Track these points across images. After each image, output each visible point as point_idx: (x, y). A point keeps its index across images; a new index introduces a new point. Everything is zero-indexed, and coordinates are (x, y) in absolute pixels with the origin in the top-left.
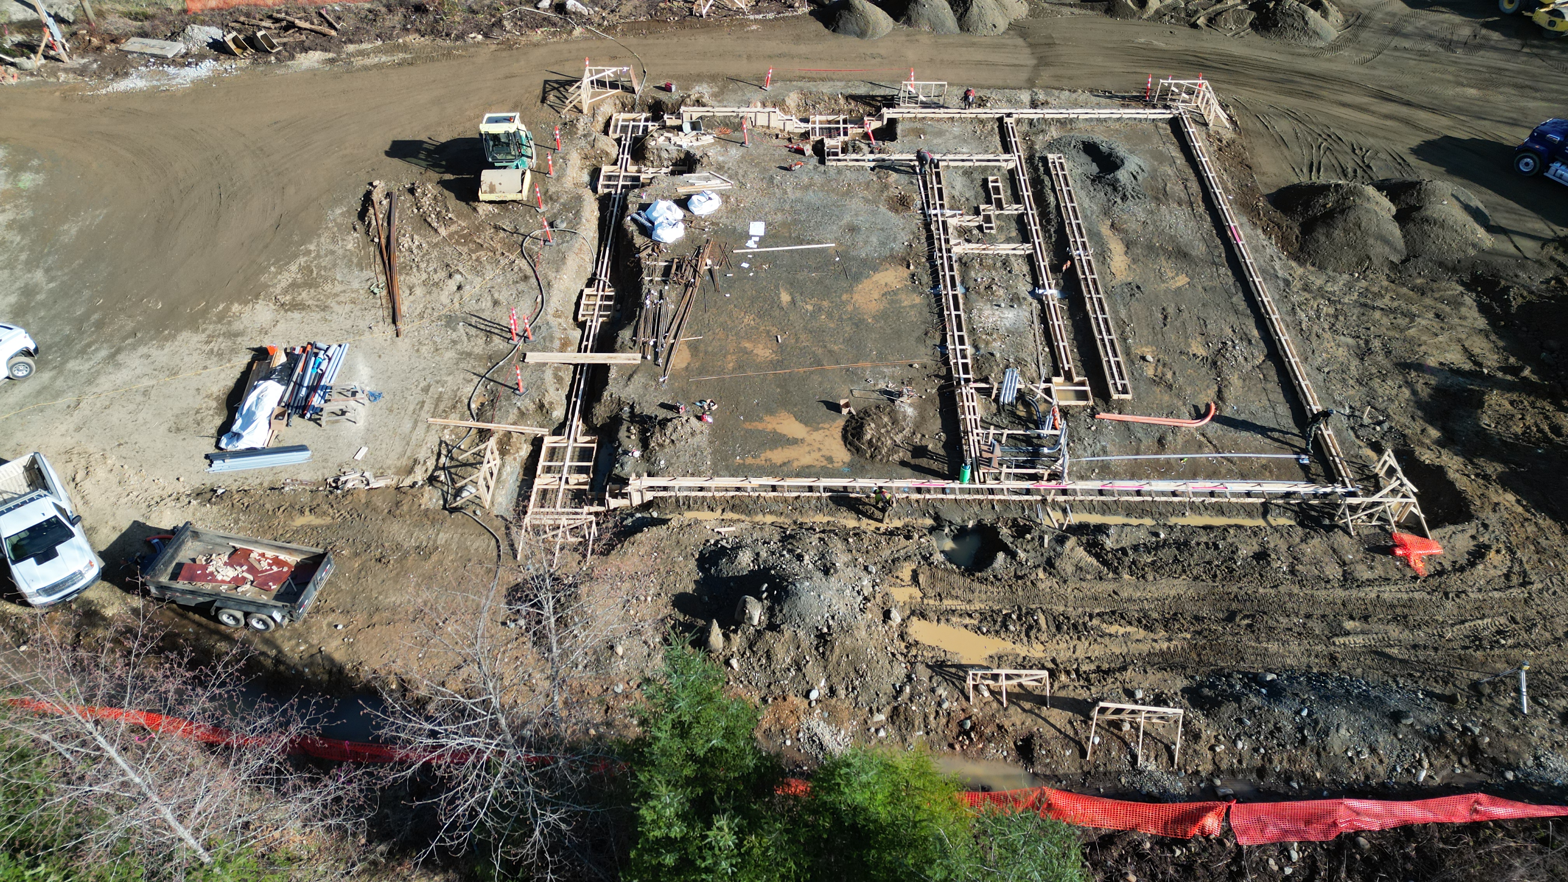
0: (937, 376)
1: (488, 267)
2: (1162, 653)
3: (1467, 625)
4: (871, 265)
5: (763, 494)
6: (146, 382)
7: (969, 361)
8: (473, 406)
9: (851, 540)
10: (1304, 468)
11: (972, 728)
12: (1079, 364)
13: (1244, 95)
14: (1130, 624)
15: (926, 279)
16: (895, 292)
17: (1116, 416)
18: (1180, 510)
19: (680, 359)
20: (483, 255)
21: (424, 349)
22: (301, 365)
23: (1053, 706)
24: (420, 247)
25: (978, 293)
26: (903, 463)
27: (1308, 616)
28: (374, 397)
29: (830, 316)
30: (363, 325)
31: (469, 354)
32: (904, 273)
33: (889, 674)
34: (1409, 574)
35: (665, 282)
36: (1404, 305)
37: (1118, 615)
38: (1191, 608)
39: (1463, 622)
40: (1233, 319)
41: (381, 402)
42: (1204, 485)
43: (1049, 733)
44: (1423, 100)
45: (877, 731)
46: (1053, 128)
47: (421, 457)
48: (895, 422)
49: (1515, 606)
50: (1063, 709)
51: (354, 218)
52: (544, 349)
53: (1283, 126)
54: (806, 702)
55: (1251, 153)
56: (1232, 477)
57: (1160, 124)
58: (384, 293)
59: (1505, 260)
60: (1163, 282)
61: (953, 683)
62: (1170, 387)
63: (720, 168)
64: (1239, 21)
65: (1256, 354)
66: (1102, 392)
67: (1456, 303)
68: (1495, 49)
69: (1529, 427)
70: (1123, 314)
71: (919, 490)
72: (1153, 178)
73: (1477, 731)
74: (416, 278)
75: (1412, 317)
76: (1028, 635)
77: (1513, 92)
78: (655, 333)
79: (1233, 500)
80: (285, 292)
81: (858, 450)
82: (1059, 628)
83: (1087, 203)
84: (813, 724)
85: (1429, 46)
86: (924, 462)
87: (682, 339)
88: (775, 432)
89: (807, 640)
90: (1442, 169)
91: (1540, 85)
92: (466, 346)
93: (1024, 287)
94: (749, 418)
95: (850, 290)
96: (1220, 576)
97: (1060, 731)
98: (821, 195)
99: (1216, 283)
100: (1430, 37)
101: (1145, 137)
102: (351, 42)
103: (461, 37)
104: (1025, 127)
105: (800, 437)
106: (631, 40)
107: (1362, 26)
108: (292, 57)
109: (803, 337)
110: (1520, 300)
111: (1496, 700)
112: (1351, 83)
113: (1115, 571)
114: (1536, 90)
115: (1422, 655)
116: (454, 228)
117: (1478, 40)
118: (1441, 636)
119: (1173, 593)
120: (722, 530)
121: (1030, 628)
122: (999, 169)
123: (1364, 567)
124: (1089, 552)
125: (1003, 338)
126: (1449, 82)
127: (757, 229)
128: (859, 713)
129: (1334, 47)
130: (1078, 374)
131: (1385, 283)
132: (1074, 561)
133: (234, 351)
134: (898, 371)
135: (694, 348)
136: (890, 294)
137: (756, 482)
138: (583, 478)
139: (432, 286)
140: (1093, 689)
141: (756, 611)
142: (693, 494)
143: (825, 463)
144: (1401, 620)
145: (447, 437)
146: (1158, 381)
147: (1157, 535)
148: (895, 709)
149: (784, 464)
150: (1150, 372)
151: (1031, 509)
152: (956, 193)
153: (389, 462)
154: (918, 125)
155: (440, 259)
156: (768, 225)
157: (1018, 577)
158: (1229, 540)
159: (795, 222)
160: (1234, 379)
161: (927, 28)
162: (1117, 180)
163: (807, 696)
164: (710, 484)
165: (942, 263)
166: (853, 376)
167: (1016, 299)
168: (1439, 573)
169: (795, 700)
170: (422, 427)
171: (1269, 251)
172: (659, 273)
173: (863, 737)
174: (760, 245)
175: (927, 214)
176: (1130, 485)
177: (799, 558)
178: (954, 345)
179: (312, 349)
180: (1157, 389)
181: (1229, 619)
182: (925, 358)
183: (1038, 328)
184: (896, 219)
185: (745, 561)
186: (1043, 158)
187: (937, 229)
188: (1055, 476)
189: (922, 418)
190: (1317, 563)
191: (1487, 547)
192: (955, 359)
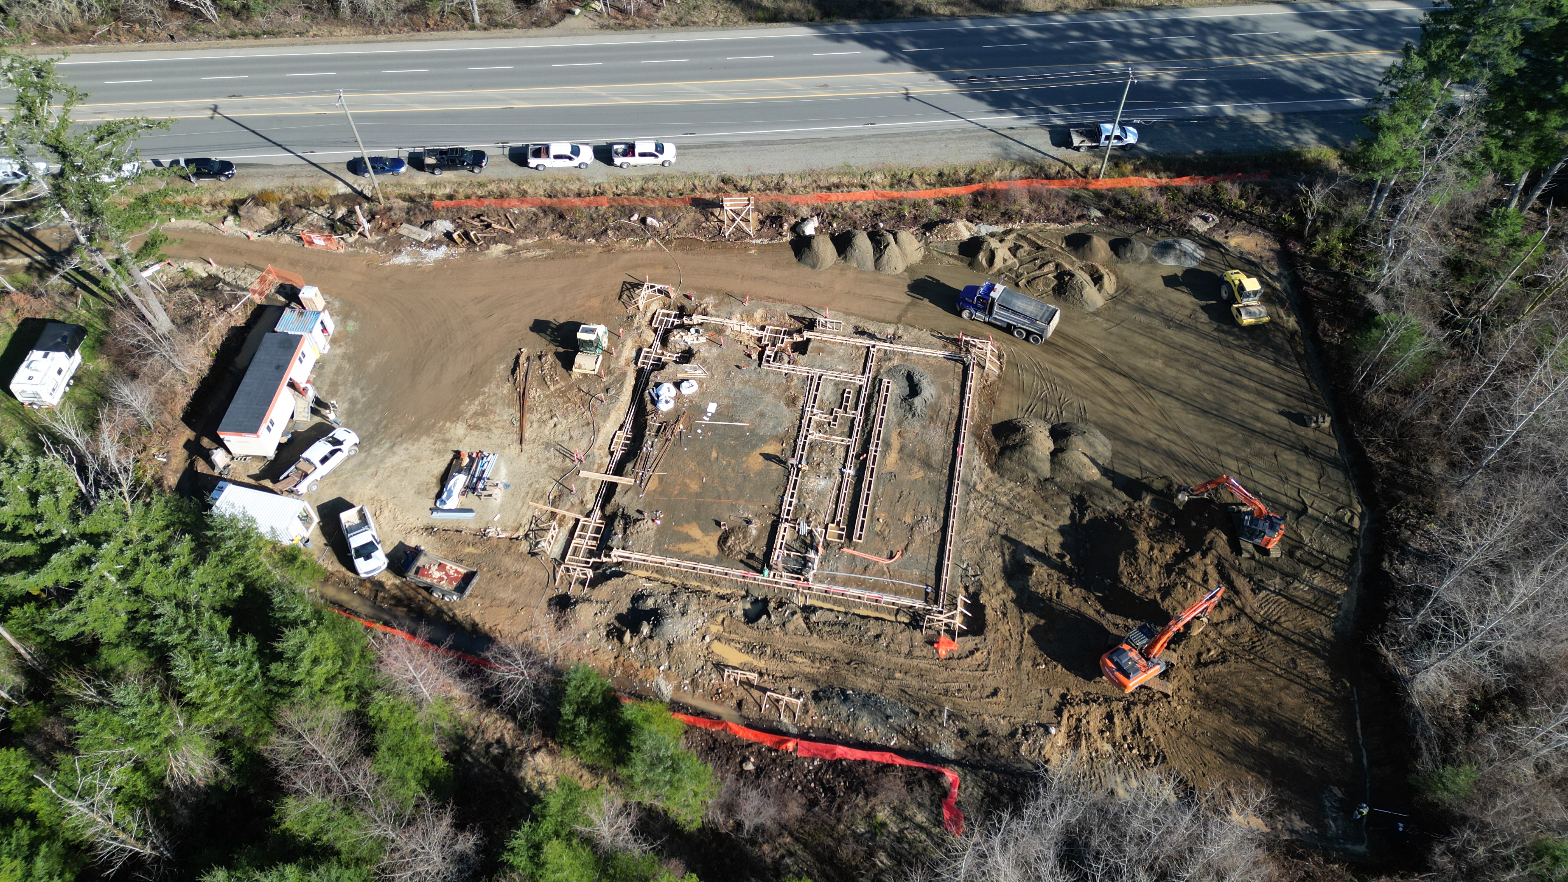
0: (773, 515)
1: (571, 414)
2: (813, 673)
5: (671, 567)
6: (406, 464)
7: (792, 508)
8: (551, 498)
9: (701, 597)
10: (927, 593)
11: (721, 692)
12: (847, 518)
14: (806, 658)
15: (789, 453)
17: (851, 551)
18: (858, 605)
19: (652, 486)
20: (570, 406)
21: (532, 461)
22: (475, 464)
23: (756, 689)
24: (539, 396)
25: (812, 467)
26: (741, 561)
27: (882, 668)
28: (506, 488)
29: (733, 470)
30: (506, 443)
31: (553, 467)
32: (779, 448)
33: (694, 665)
34: (937, 656)
35: (656, 437)
36: (1032, 507)
37: (803, 653)
38: (836, 656)
39: (946, 683)
40: (934, 504)
41: (509, 490)
42: (875, 595)
43: (751, 700)
45: (684, 687)
46: (895, 359)
47: (523, 523)
48: (744, 537)
49: (974, 679)
50: (760, 691)
51: (509, 373)
52: (589, 470)
53: (1027, 377)
54: (658, 670)
55: (1000, 393)
56: (890, 593)
57: (958, 364)
58: (518, 424)
59: (1102, 487)
60: (910, 474)
61: (720, 673)
62: (884, 538)
63: (704, 361)
64: (1046, 285)
65: (936, 526)
66: (850, 536)
67: (1060, 509)
69: (1046, 590)
70: (879, 493)
71: (744, 576)
72: (936, 404)
73: (919, 729)
74: (535, 417)
76: (760, 657)
78: (644, 468)
79: (884, 605)
80: (471, 418)
81: (722, 550)
82: (774, 655)
83: (892, 415)
84: (659, 679)
86: (751, 562)
87: (656, 472)
88: (687, 534)
89: (663, 645)
92: (553, 462)
93: (837, 467)
94: (677, 524)
95: (747, 454)
97: (755, 700)
98: (752, 389)
99: (936, 480)
101: (946, 372)
102: (520, 238)
104: (882, 354)
105: (697, 537)
106: (679, 253)
107: (1123, 299)
108: (488, 248)
109: (716, 480)
110: (1092, 516)
112: (1089, 348)
113: (812, 633)
115: (920, 694)
116: (558, 386)
117: (1190, 320)
118: (933, 687)
119: (832, 647)
120: (646, 584)
121: (763, 653)
122: (854, 384)
123: (919, 649)
124: (804, 620)
125: (813, 497)
126: (1149, 354)
127: (712, 408)
128: (678, 678)
129: (1096, 314)
130: (844, 524)
131: (1030, 492)
132: (795, 624)
133: (445, 451)
135: (661, 479)
137: (669, 561)
138: (594, 543)
139: (542, 422)
141: (645, 629)
142: (640, 562)
143: (705, 555)
144: (920, 676)
145: (536, 514)
146: (880, 534)
147: (838, 617)
148: (693, 679)
149: (686, 553)
150: (878, 528)
151: (791, 595)
152: (825, 398)
153: (509, 524)
154: (822, 345)
155: (548, 406)
156: (719, 406)
157: (767, 629)
159: (734, 404)
160: (918, 539)
161: (855, 265)
162: (914, 403)
163: (659, 668)
164: (649, 559)
165: (800, 443)
166: (733, 507)
167: (829, 474)
168: (950, 658)
169: (654, 669)
170: (526, 506)
171: (975, 462)
172: (655, 430)
173: (678, 688)
174: (711, 419)
175: (803, 411)
176: (841, 589)
177: (674, 605)
178: (787, 499)
179: (481, 456)
180: (877, 538)
181: (848, 664)
182: (773, 501)
183: (835, 492)
184: (786, 411)
185: (650, 603)
186: (881, 380)
187: (805, 422)
188: (807, 580)
189: (759, 537)
190: (900, 644)
191: (977, 650)
192: (785, 507)
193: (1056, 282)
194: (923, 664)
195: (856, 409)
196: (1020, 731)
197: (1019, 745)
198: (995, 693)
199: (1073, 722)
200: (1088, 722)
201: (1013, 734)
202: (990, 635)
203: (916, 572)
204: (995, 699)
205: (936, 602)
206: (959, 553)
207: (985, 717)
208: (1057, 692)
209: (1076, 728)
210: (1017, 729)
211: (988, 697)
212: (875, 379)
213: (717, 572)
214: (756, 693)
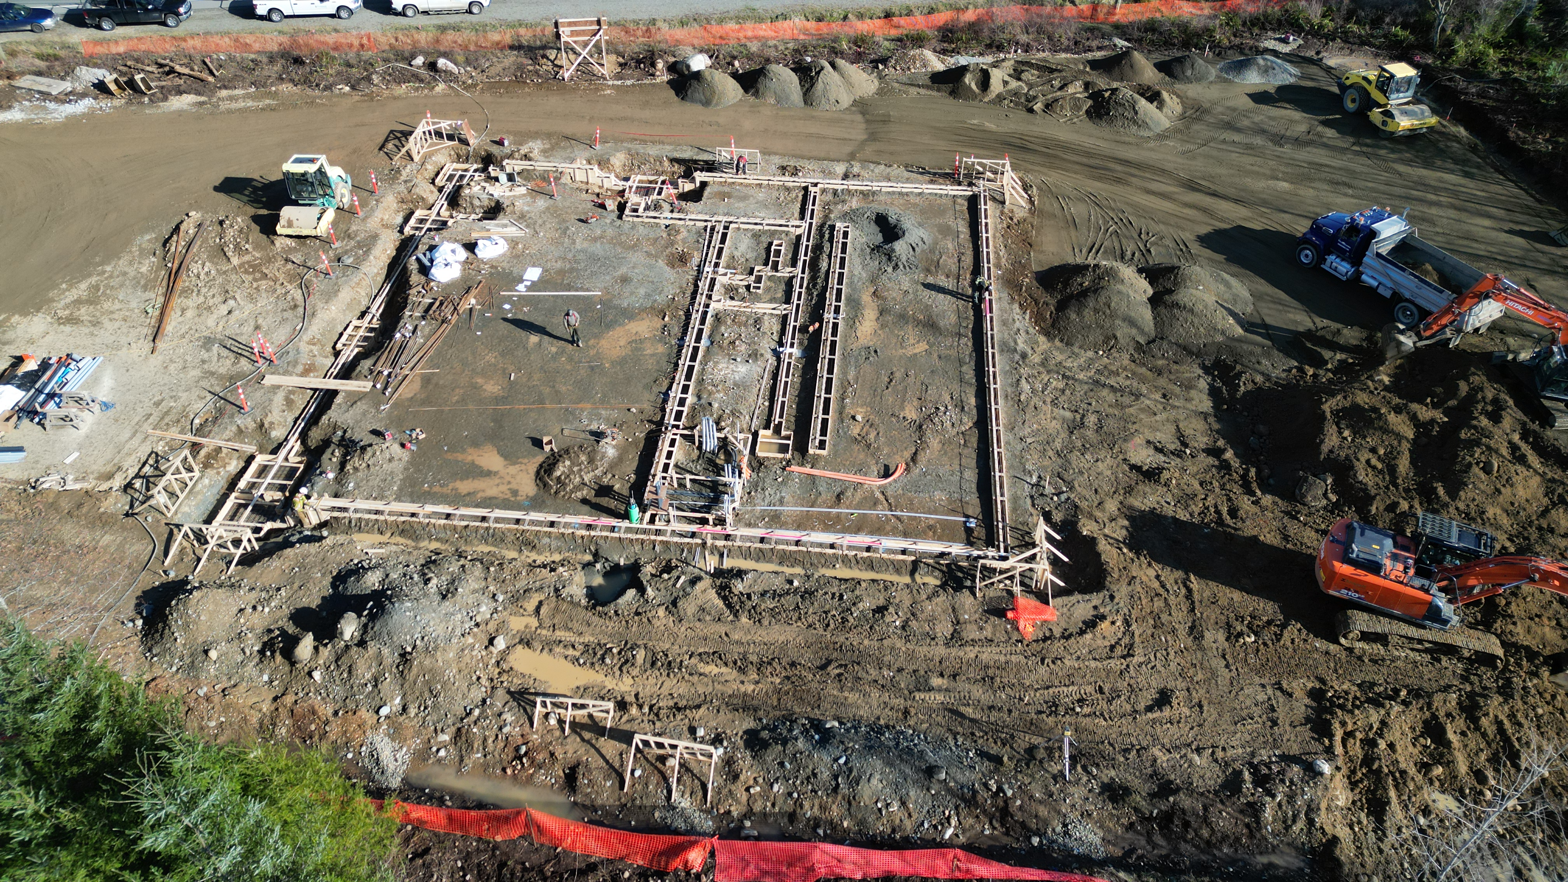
0: (650, 421)
1: (264, 295)
2: (745, 694)
3: (1051, 691)
4: (629, 314)
5: (433, 521)
7: (685, 409)
8: (197, 421)
9: (492, 569)
10: (969, 531)
11: (526, 753)
12: (793, 419)
13: (1053, 178)
14: (726, 664)
15: (676, 330)
16: (641, 341)
17: (807, 470)
18: (830, 562)
19: (406, 391)
20: (264, 285)
21: (172, 368)
22: (49, 374)
23: (611, 737)
24: (207, 274)
25: (720, 347)
26: (584, 501)
27: (900, 670)
28: (106, 406)
30: (124, 340)
31: (212, 374)
32: (658, 323)
33: (464, 697)
34: (1015, 636)
35: (423, 318)
36: (1135, 384)
37: (718, 656)
38: (793, 655)
39: (1048, 688)
40: (955, 387)
41: (110, 413)
42: (863, 539)
43: (595, 761)
44: (1231, 192)
45: (438, 750)
46: (855, 199)
47: (126, 465)
48: (591, 461)
49: (1108, 676)
50: (620, 741)
51: (159, 245)
52: (286, 373)
53: (1077, 210)
54: (376, 717)
55: (1038, 232)
56: (894, 535)
57: (959, 200)
58: (157, 313)
59: (1251, 347)
60: (902, 347)
61: (525, 710)
62: (869, 446)
63: (522, 217)
64: (1076, 107)
65: (965, 419)
66: (801, 447)
67: (1188, 386)
68: (1326, 146)
69: (1207, 508)
70: (851, 376)
71: (589, 527)
72: (932, 251)
73: (1010, 793)
74: (192, 302)
75: (1137, 396)
76: (620, 669)
77: (1326, 187)
78: (394, 364)
79: (885, 556)
80: (67, 307)
81: (545, 485)
82: (653, 664)
83: (858, 270)
84: (377, 739)
85: (1258, 141)
86: (604, 501)
87: (417, 371)
88: (473, 463)
89: (390, 657)
90: (1221, 258)
91: (1356, 183)
92: (213, 366)
93: (766, 345)
94: (452, 449)
95: (597, 336)
96: (832, 626)
97: (607, 762)
98: (607, 246)
99: (953, 353)
100: (1263, 132)
101: (941, 211)
102: (226, 87)
103: (328, 88)
104: (829, 197)
105: (494, 469)
106: (487, 96)
107: (1198, 119)
108: (165, 99)
109: (536, 376)
110: (1250, 387)
111: (1046, 765)
112: (1163, 171)
113: (736, 615)
114: (1350, 186)
115: (994, 716)
116: (247, 258)
117: (1310, 137)
118: (1021, 699)
119: (782, 638)
120: (370, 551)
121: (627, 661)
122: (787, 233)
123: (975, 627)
124: (719, 594)
125: (726, 391)
126: (1264, 175)
127: (533, 274)
128: (424, 732)
129: (1162, 136)
130: (788, 428)
131: (1126, 362)
132: (699, 602)
134: (615, 414)
135: (426, 380)
136: (637, 343)
137: (429, 508)
138: (278, 495)
139: (205, 309)
140: (658, 724)
142: (367, 516)
143: (509, 496)
144: (987, 680)
145: (160, 448)
146: (861, 440)
147: (791, 582)
148: (459, 729)
149: (469, 494)
150: (855, 431)
151: (689, 551)
152: (737, 254)
153: (95, 467)
154: (726, 189)
155: (222, 286)
156: (545, 271)
157: (637, 614)
158: (857, 592)
159: (572, 270)
160: (934, 443)
161: (772, 101)
162: (893, 250)
163: (377, 712)
164: (387, 508)
165: (696, 317)
166: (569, 415)
167: (754, 355)
168: (1045, 639)
169: (365, 714)
170: (139, 437)
171: (1017, 324)
172: (421, 309)
173: (423, 755)
174: (529, 289)
175: (700, 272)
176: (793, 535)
177: (427, 581)
178: (676, 393)
179: (67, 360)
180: (856, 447)
181: (823, 667)
182: (646, 403)
183: (766, 382)
184: (669, 273)
185: (372, 580)
186: (832, 228)
187: (703, 285)
188: (721, 521)
189: (620, 460)
190: (932, 620)
191: (1103, 617)
192: (672, 406)
193: (1090, 103)
194: (988, 655)
195: (794, 264)
196: (1247, 775)
197: (1254, 810)
198: (1163, 699)
199: (1356, 750)
200: (1391, 746)
201: (1233, 784)
202: (1122, 591)
203: (940, 496)
204: (1167, 712)
205: (991, 541)
206: (1019, 460)
207: (1156, 751)
208: (1300, 686)
209: (1368, 760)
210: (1238, 774)
211: (1149, 709)
212: (821, 227)
213: (533, 523)
214: (610, 747)
